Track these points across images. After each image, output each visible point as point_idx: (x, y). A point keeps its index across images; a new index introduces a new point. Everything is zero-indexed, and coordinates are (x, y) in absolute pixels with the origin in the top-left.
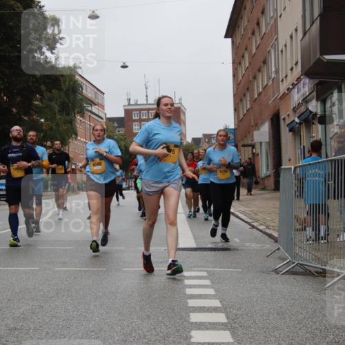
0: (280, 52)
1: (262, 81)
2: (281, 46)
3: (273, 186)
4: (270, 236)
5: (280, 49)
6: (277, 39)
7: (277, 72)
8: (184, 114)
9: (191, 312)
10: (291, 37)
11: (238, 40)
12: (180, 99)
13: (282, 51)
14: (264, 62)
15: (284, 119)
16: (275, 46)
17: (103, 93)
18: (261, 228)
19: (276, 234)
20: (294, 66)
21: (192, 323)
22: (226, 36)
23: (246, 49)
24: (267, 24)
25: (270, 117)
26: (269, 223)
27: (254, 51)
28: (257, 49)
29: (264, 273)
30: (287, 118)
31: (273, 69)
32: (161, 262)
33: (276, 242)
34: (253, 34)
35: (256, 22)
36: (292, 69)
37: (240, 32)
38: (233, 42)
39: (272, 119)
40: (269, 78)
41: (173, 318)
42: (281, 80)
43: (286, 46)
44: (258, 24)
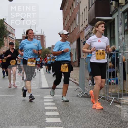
0: (80, 16)
1: (74, 26)
2: (81, 13)
3: (77, 65)
4: (76, 83)
5: (80, 14)
6: (79, 11)
7: (79, 23)
8: (45, 38)
9: (46, 111)
10: (84, 10)
11: (65, 11)
12: (44, 32)
13: (81, 15)
14: (75, 19)
15: (82, 40)
16: (79, 13)
17: (14, 30)
18: (73, 80)
19: (78, 83)
20: (85, 21)
21: (46, 115)
22: (61, 9)
23: (68, 14)
24: (76, 5)
25: (76, 40)
26: (75, 79)
27: (71, 15)
28: (72, 14)
29: (73, 97)
30: (83, 40)
31: (78, 22)
32: (35, 93)
33: (78, 85)
34: (71, 8)
35: (71, 4)
36: (85, 22)
37: (66, 8)
38: (63, 11)
39: (77, 40)
40: (76, 25)
41: (39, 114)
42: (81, 26)
43: (82, 13)
44: (72, 5)
